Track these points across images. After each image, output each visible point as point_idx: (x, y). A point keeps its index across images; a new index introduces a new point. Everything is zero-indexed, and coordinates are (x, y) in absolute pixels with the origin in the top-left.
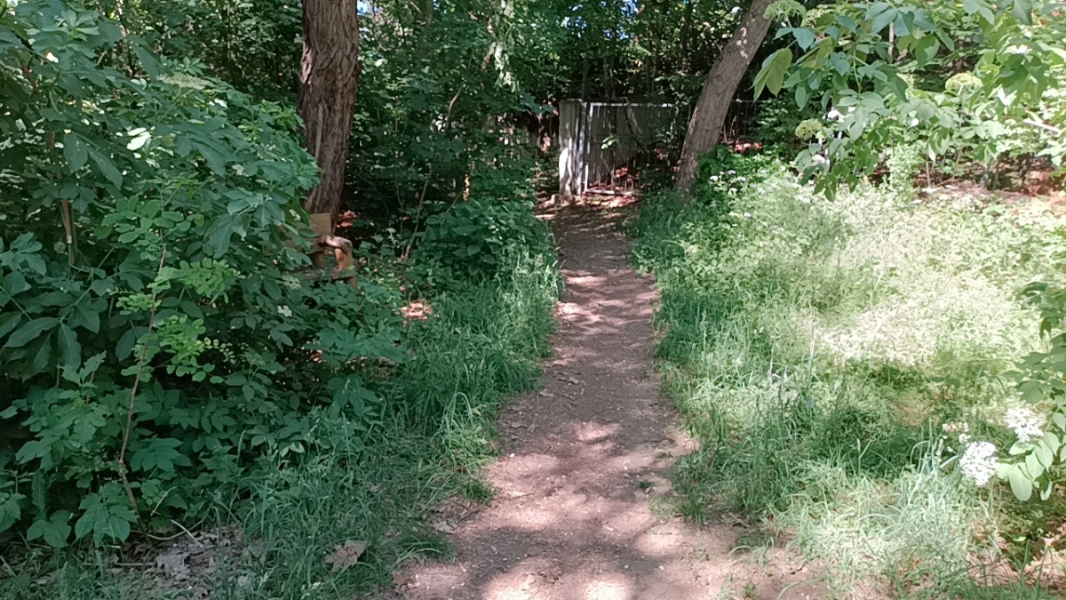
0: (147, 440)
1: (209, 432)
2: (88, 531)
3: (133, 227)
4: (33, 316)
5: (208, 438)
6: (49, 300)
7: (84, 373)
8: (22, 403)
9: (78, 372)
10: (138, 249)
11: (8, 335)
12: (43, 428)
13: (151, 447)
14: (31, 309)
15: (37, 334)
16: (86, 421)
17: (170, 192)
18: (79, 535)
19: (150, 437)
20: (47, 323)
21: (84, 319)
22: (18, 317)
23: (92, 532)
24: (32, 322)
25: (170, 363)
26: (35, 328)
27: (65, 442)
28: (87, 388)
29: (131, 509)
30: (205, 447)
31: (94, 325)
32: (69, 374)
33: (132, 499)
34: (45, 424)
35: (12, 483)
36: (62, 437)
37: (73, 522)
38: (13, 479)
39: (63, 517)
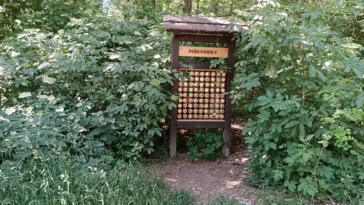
0: (321, 166)
1: (342, 169)
2: (301, 190)
3: (329, 95)
4: (293, 120)
5: (341, 171)
6: (298, 115)
7: (306, 140)
8: (285, 145)
9: (304, 139)
10: (330, 103)
11: (285, 124)
12: (292, 154)
13: (323, 169)
14: (292, 118)
15: (293, 125)
16: (306, 155)
17: (342, 84)
18: (299, 190)
19: (323, 165)
20: (296, 122)
21: (307, 123)
22: (288, 120)
23: (303, 190)
24: (292, 122)
25: (335, 142)
26: (293, 123)
27: (298, 160)
28: (307, 145)
29: (315, 187)
30: (340, 174)
31: (310, 125)
32: (302, 139)
33: (316, 184)
34: (292, 153)
35: (280, 168)
36: (298, 158)
37: (297, 185)
38: (281, 167)
39: (294, 183)
